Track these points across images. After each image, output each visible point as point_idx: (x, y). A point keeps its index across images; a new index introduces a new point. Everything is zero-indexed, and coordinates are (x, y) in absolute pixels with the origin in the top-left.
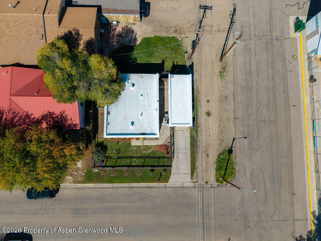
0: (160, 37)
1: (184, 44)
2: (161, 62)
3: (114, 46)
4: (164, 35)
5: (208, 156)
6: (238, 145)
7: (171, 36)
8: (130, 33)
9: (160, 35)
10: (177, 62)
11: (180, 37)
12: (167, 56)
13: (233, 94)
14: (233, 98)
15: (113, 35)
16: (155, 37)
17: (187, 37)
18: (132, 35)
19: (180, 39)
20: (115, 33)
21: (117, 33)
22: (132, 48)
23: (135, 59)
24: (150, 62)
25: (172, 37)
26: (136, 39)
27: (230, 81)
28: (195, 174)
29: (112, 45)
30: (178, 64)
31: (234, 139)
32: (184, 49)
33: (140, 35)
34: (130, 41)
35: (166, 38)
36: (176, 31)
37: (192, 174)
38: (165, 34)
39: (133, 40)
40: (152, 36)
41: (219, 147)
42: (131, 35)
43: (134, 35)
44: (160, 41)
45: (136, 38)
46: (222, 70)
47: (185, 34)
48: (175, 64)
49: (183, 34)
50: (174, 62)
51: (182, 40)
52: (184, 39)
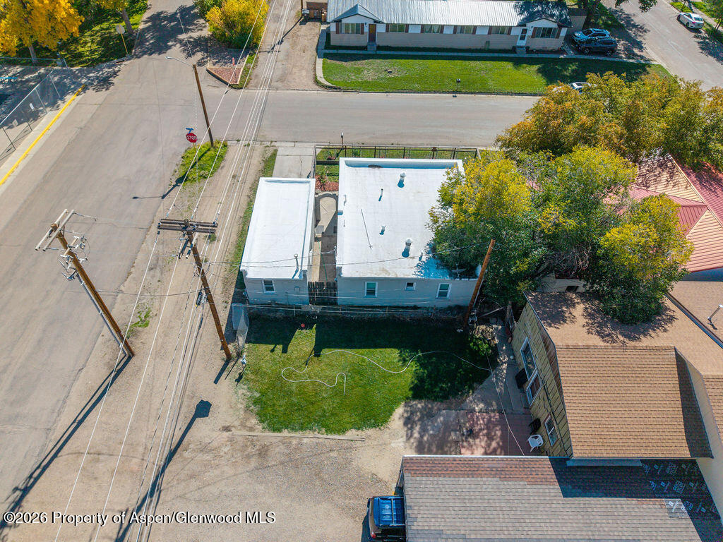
0: (324, 430)
1: (240, 406)
2: (326, 352)
3: (482, 400)
4: (310, 439)
5: (234, 177)
7: (285, 433)
8: (430, 445)
9: (325, 436)
10: (272, 351)
11: (251, 429)
12: (306, 369)
13: (129, 274)
14: (133, 266)
15: (490, 438)
16: (342, 431)
17: (227, 429)
18: (422, 437)
19: (254, 421)
20: (483, 444)
21: (477, 441)
22: (418, 391)
23: (404, 360)
24: (360, 351)
25: (279, 430)
26: (408, 422)
27: (124, 304)
28: (268, 155)
29: (488, 404)
30: (272, 347)
31: (163, 197)
32: (245, 391)
33: (394, 435)
34: (429, 415)
35: (302, 428)
36: (263, 452)
37: (274, 155)
38: (305, 440)
39: (417, 419)
40: (352, 434)
42: (425, 438)
43: (416, 435)
44: (324, 416)
45: (405, 424)
46: (140, 328)
47: (231, 440)
48: (280, 347)
49: (240, 439)
50: (285, 351)
51: (247, 419)
52: (237, 423)
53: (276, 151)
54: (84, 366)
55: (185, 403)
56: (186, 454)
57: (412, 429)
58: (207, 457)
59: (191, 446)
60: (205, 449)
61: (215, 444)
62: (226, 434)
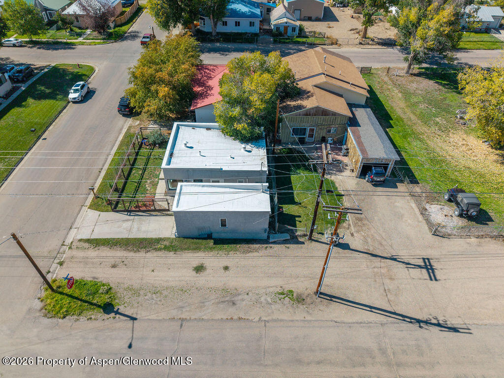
2: (297, 199)
5: (114, 266)
6: (119, 325)
8: (338, 169)
10: (300, 222)
11: (349, 225)
13: (240, 319)
14: (232, 319)
17: (352, 235)
19: (345, 225)
23: (297, 173)
27: (273, 313)
28: (86, 245)
30: (297, 222)
31: (134, 319)
37: (88, 241)
41: (126, 286)
42: (335, 170)
43: (334, 172)
46: (295, 295)
47: (358, 232)
48: (297, 219)
49: (356, 229)
50: (299, 217)
51: (344, 228)
52: (348, 231)
53: (80, 240)
54: (332, 321)
55: (343, 255)
56: (371, 249)
57: (332, 173)
58: (369, 240)
59: (366, 248)
60: (366, 241)
61: (362, 238)
62: (355, 234)
